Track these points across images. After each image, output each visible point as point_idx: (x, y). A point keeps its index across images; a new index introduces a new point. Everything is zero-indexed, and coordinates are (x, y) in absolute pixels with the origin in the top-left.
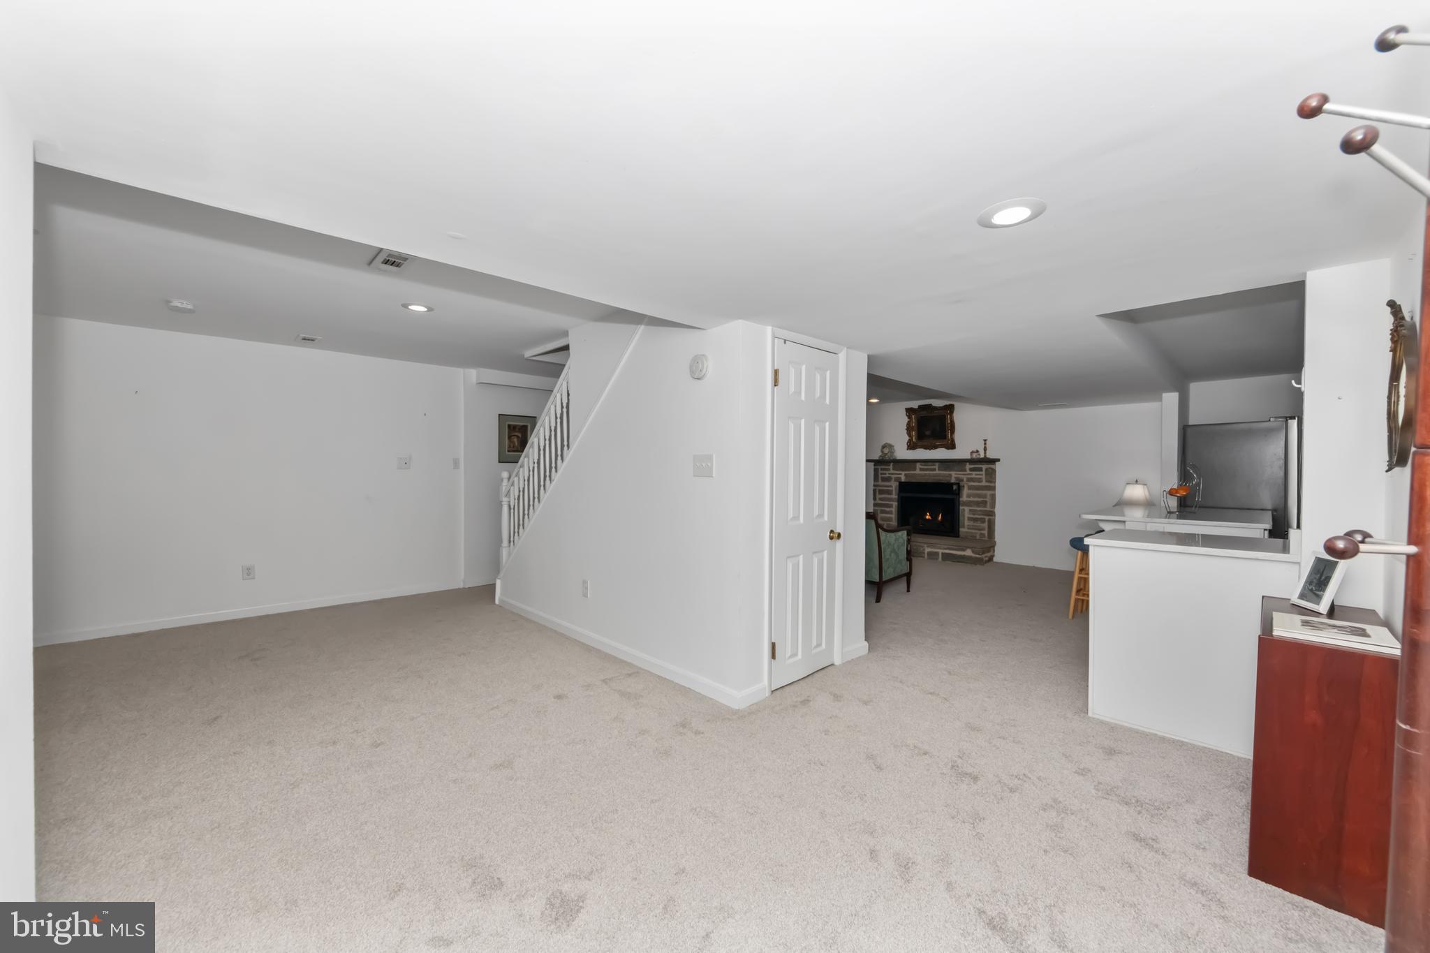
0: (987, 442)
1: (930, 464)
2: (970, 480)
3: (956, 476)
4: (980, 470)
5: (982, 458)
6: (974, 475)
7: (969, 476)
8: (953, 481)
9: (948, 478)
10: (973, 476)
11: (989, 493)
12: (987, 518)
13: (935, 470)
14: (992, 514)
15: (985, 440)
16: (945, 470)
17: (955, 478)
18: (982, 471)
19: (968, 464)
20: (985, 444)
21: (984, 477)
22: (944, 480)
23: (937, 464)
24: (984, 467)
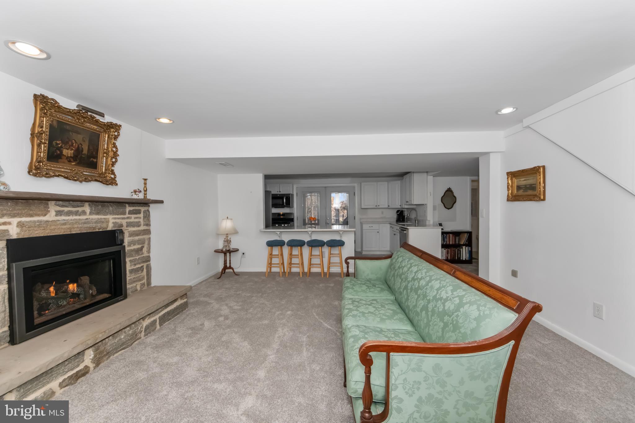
0: (147, 181)
1: (75, 203)
2: (129, 225)
3: (114, 221)
4: (138, 212)
5: (141, 199)
6: (133, 218)
7: (129, 220)
8: (110, 227)
9: (104, 225)
10: (132, 220)
11: (146, 237)
12: (145, 265)
13: (84, 213)
14: (148, 259)
15: (146, 180)
16: (98, 214)
17: (113, 223)
18: (140, 213)
19: (127, 205)
20: (145, 184)
21: (141, 220)
22: (98, 228)
23: (87, 204)
24: (143, 209)
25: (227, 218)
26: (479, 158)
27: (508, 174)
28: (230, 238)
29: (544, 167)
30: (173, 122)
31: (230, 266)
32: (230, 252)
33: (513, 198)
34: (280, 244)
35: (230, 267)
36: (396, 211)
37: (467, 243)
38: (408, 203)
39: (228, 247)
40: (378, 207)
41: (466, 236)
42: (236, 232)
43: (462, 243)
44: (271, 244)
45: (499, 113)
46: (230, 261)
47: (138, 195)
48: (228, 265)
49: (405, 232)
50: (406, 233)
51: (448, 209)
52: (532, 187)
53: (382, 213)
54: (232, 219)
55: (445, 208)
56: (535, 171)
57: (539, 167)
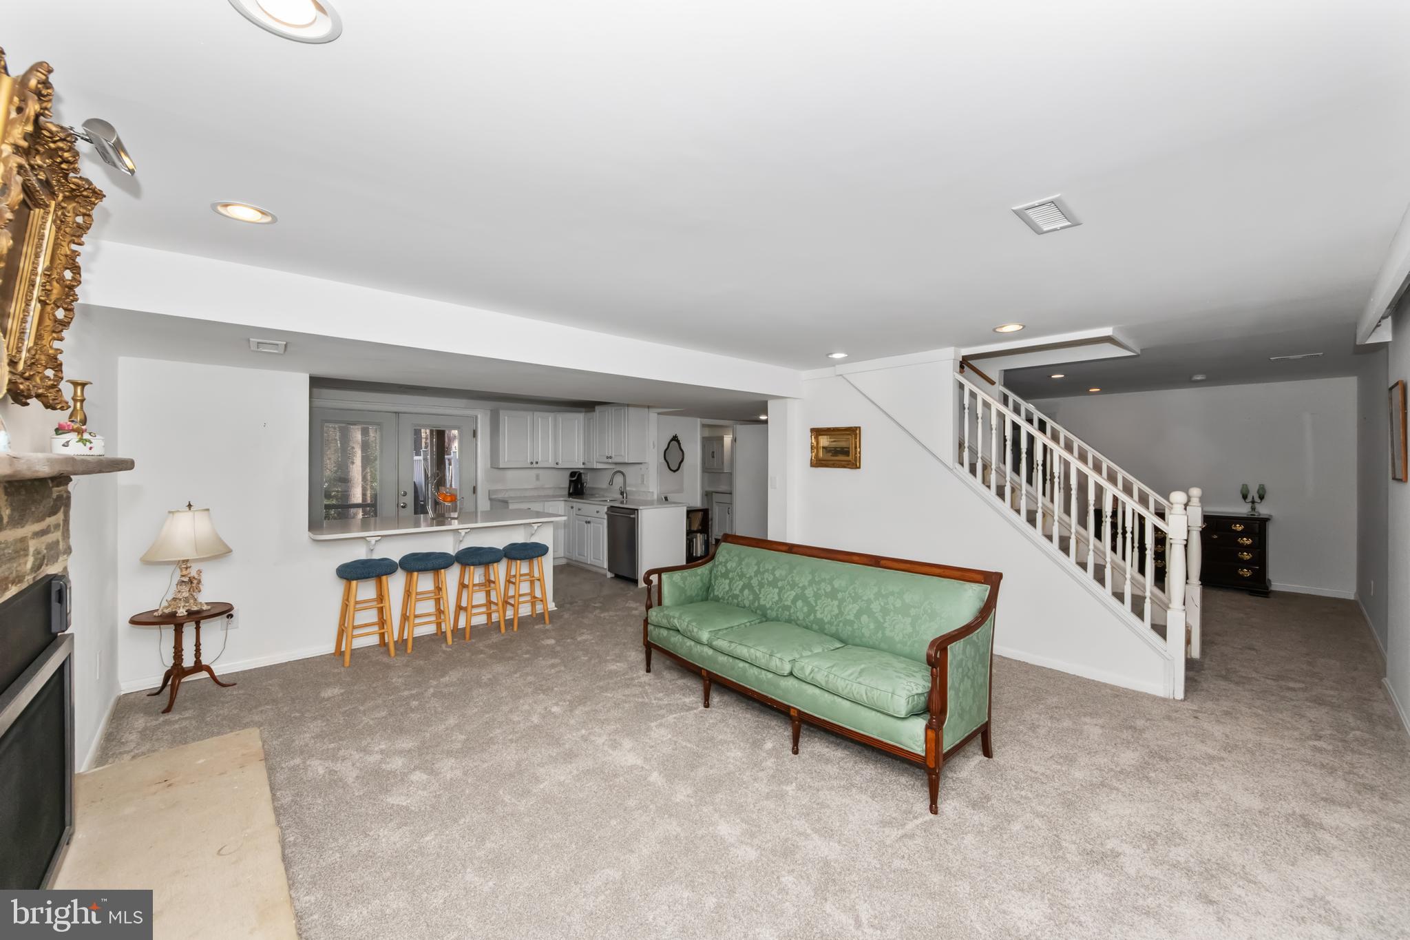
25: (190, 506)
26: (767, 402)
27: (813, 430)
28: (199, 572)
29: (860, 428)
30: (275, 220)
31: (198, 661)
32: (197, 617)
33: (817, 463)
34: (373, 570)
35: (198, 667)
36: (568, 474)
37: (700, 528)
38: (610, 461)
39: (192, 601)
40: (535, 465)
41: (700, 515)
42: (220, 553)
43: (695, 529)
44: (352, 573)
45: (830, 356)
46: (198, 645)
47: (91, 443)
48: (188, 661)
49: (632, 516)
50: (634, 518)
51: (674, 471)
52: (845, 451)
53: (538, 477)
54: (208, 510)
55: (668, 470)
56: (854, 432)
57: (856, 428)
